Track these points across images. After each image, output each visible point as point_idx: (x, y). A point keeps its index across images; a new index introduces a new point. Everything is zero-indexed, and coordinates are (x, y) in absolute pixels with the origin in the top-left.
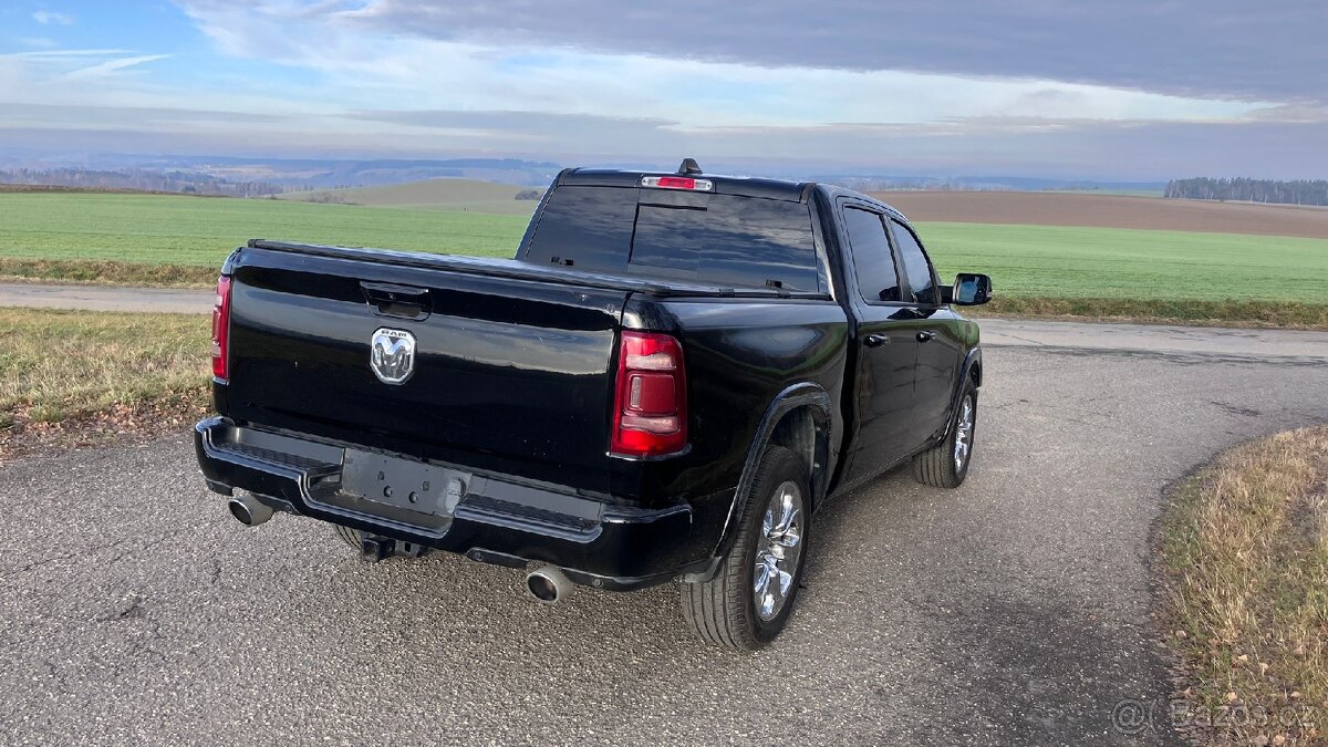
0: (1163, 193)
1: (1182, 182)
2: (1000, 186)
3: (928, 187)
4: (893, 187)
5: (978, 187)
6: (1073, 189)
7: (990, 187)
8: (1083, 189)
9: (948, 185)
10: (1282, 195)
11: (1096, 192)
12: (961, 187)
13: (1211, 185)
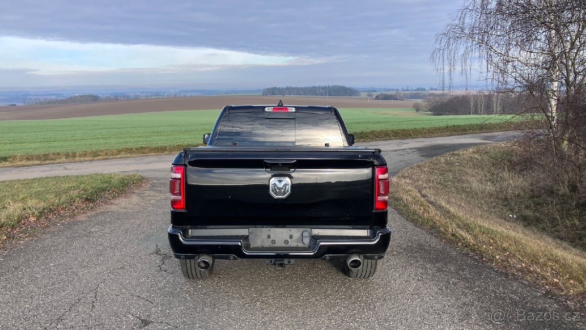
0: (261, 94)
1: (268, 89)
2: (198, 94)
3: (167, 96)
4: (152, 96)
5: (189, 95)
6: (227, 94)
7: (194, 94)
8: (231, 93)
9: (176, 94)
10: (302, 93)
11: (237, 94)
12: (182, 95)
13: (279, 89)
